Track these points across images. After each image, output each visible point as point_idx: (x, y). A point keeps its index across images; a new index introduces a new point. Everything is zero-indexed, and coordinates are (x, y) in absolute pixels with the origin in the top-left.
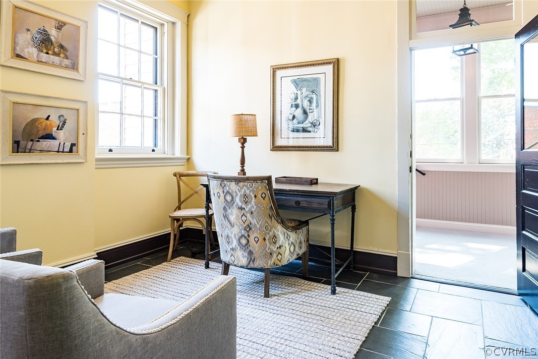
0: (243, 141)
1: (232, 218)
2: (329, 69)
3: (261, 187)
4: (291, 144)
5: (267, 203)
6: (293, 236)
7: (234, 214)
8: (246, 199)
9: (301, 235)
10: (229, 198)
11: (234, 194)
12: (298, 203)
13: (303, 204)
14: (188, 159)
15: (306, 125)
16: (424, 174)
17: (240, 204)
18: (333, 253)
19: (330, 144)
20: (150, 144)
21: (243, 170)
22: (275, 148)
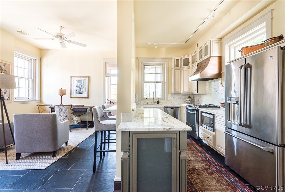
0: (62, 96)
1: (62, 115)
2: (87, 79)
3: (69, 107)
4: (76, 97)
5: (71, 111)
6: (77, 118)
7: (62, 114)
8: (65, 110)
9: (79, 118)
10: (61, 110)
11: (62, 109)
12: (78, 111)
13: (80, 111)
14: (41, 101)
15: (80, 92)
16: (113, 103)
17: (64, 111)
18: (87, 123)
19: (87, 97)
20: (27, 96)
21: (62, 104)
22: (71, 98)
